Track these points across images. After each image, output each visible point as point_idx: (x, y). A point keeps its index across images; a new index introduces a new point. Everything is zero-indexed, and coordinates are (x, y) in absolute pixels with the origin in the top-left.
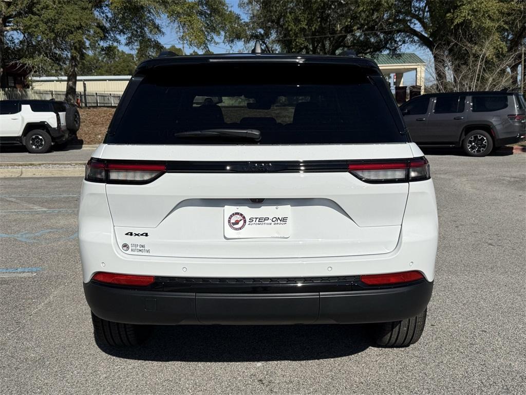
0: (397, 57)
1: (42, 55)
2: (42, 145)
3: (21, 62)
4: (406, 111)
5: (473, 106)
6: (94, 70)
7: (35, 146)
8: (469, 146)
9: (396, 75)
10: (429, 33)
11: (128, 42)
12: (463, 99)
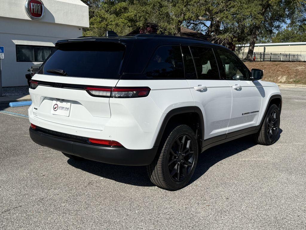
1: (228, 33)
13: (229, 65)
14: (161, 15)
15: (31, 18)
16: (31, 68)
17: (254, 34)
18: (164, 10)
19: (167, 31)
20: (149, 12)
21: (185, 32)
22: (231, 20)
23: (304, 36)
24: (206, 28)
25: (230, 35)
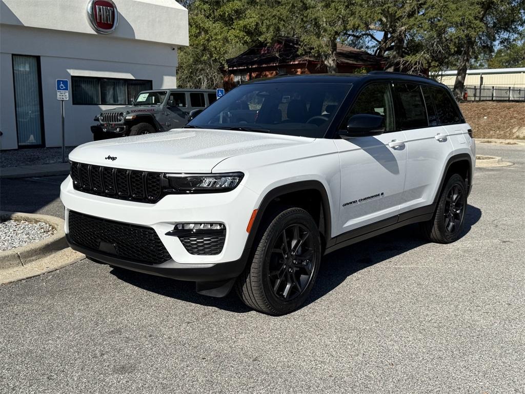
14: (304, 24)
15: (97, 31)
16: (99, 115)
17: (465, 53)
18: (309, 14)
19: (315, 49)
20: (284, 18)
21: (341, 51)
22: (428, 30)
24: (374, 43)
25: (425, 55)
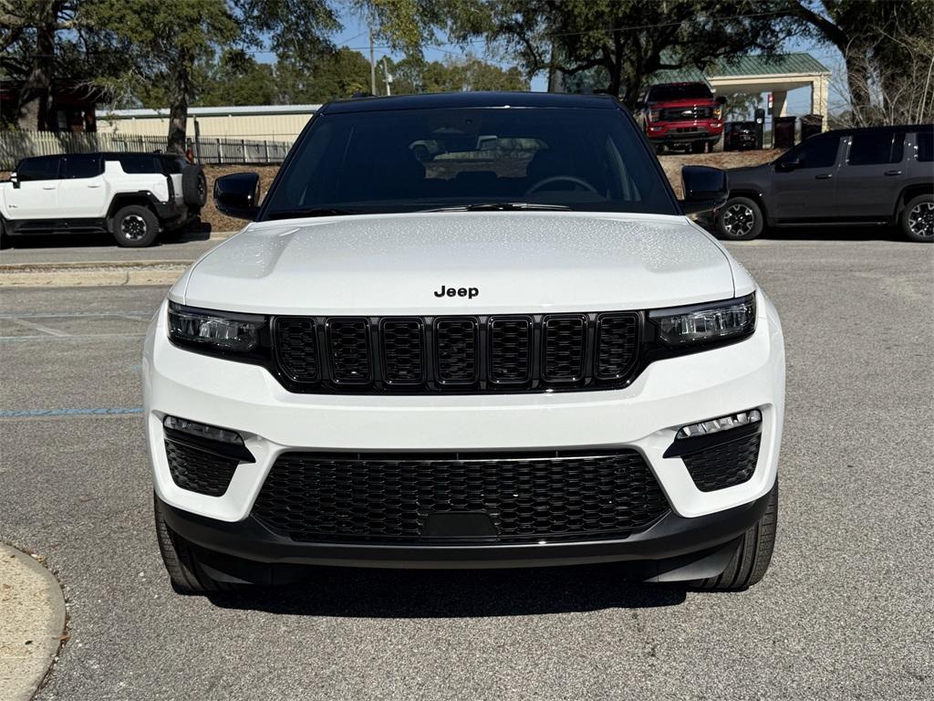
0: (775, 62)
1: (131, 71)
2: (143, 232)
3: (96, 84)
4: (797, 161)
5: (919, 152)
6: (198, 95)
7: (131, 234)
8: (912, 223)
9: (773, 95)
10: (835, 15)
11: (275, 43)
12: (901, 139)
13: (181, 175)
23: (238, 89)
